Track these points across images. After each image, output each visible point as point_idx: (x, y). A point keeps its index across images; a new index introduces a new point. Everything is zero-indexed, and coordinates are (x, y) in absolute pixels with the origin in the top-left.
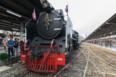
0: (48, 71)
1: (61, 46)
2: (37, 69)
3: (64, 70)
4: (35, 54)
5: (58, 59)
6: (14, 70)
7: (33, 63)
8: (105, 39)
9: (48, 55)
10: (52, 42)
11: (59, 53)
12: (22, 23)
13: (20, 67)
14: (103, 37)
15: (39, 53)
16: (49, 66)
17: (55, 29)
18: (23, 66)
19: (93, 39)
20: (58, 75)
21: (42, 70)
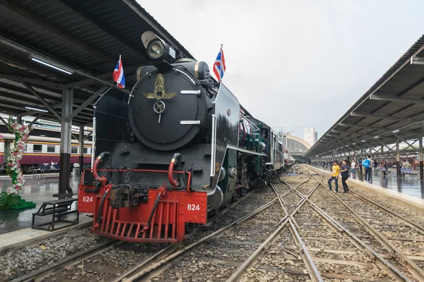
0: (158, 239)
1: (199, 173)
4: (127, 192)
5: (189, 207)
6: (59, 239)
7: (117, 218)
9: (162, 195)
10: (173, 160)
11: (191, 191)
12: (68, 91)
13: (74, 234)
15: (136, 189)
16: (163, 226)
17: (182, 122)
21: (144, 235)
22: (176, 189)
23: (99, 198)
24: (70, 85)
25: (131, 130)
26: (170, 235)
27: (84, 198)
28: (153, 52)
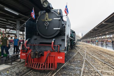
0: (48, 69)
2: (37, 67)
3: (63, 68)
4: (37, 52)
5: (58, 57)
6: (14, 68)
7: (33, 61)
8: (102, 39)
10: (53, 41)
11: (59, 52)
12: (18, 21)
13: (19, 66)
14: (99, 37)
15: (40, 52)
16: (49, 64)
18: (22, 65)
19: (89, 38)
20: (58, 72)
21: (43, 67)
22: (54, 51)
23: (27, 54)
24: (18, 19)
25: (37, 32)
26: (52, 67)
27: (22, 54)
28: (44, 5)
